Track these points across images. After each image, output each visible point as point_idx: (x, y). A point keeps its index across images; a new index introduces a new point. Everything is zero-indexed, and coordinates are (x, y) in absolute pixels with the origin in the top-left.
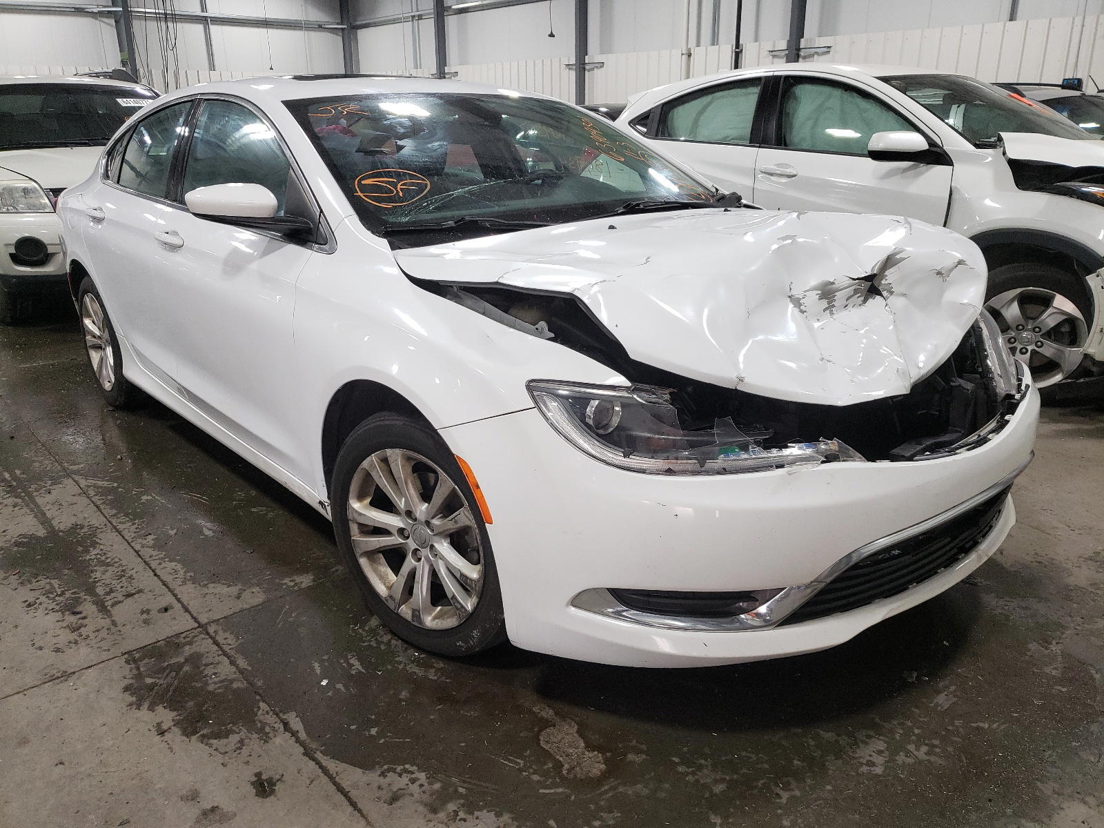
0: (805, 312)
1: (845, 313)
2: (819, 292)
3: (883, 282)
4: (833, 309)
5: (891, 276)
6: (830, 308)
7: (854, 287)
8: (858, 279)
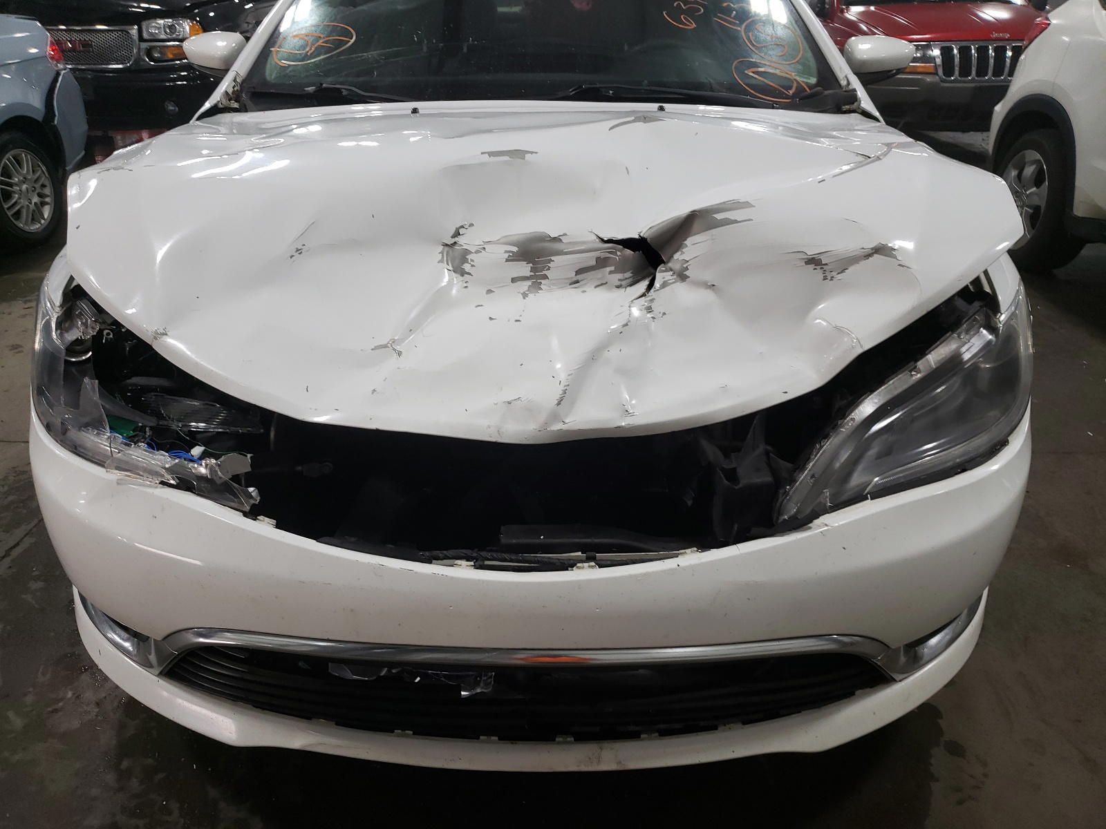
0: (469, 274)
1: (572, 294)
2: (515, 249)
3: (676, 256)
4: (543, 281)
5: (694, 248)
6: (537, 278)
7: (597, 254)
8: (610, 241)
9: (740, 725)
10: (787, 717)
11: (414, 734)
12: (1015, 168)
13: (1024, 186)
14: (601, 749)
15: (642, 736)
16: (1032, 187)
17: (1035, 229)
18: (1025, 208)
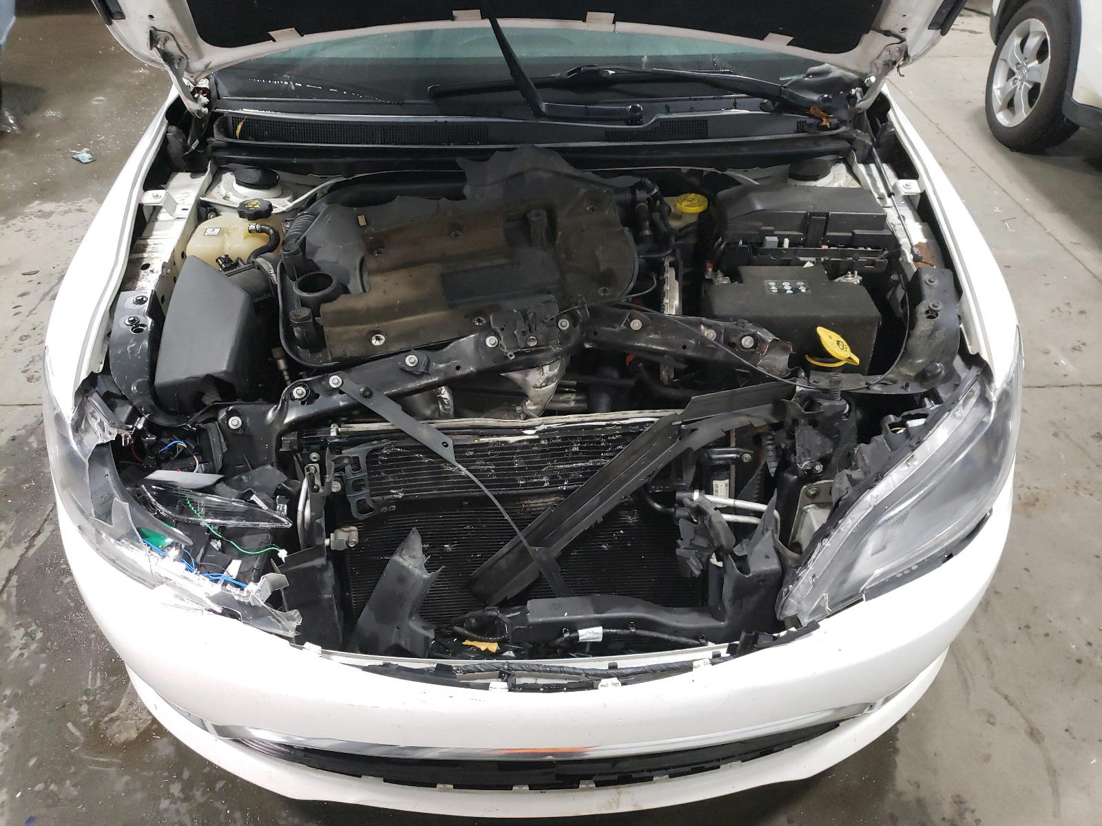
9: (739, 762)
10: (781, 752)
11: (454, 788)
12: (1019, 35)
13: (1026, 59)
14: (620, 794)
15: (654, 779)
16: (1035, 60)
17: (1033, 108)
18: (1024, 83)
